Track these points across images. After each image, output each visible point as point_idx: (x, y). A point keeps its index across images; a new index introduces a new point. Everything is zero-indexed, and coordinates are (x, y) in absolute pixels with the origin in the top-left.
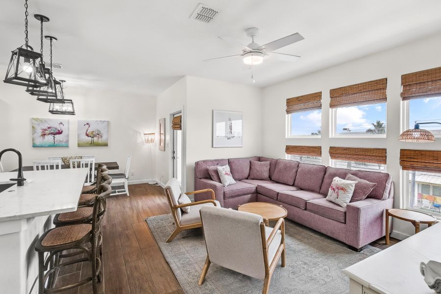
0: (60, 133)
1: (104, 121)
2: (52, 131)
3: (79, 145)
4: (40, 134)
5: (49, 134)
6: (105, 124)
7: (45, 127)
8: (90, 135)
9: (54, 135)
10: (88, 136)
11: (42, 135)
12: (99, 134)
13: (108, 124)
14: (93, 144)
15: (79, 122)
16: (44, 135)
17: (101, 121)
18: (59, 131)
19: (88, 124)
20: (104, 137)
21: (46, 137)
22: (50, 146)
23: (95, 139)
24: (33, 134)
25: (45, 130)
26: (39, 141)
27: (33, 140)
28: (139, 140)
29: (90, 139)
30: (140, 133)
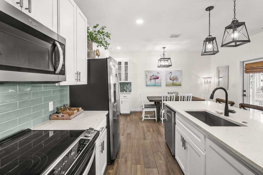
0: (158, 78)
1: (179, 70)
2: (154, 77)
3: (167, 85)
4: (149, 79)
5: (153, 79)
6: (180, 72)
7: (151, 75)
8: (172, 79)
9: (155, 79)
10: (171, 80)
11: (150, 80)
12: (176, 79)
13: (181, 72)
14: (173, 85)
15: (166, 71)
16: (151, 79)
17: (178, 70)
18: (157, 77)
19: (171, 73)
20: (179, 80)
21: (152, 80)
22: (153, 86)
23: (175, 81)
24: (146, 79)
25: (151, 77)
26: (149, 83)
27: (146, 82)
28: (199, 82)
29: (172, 81)
30: (200, 77)
